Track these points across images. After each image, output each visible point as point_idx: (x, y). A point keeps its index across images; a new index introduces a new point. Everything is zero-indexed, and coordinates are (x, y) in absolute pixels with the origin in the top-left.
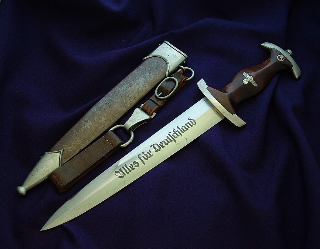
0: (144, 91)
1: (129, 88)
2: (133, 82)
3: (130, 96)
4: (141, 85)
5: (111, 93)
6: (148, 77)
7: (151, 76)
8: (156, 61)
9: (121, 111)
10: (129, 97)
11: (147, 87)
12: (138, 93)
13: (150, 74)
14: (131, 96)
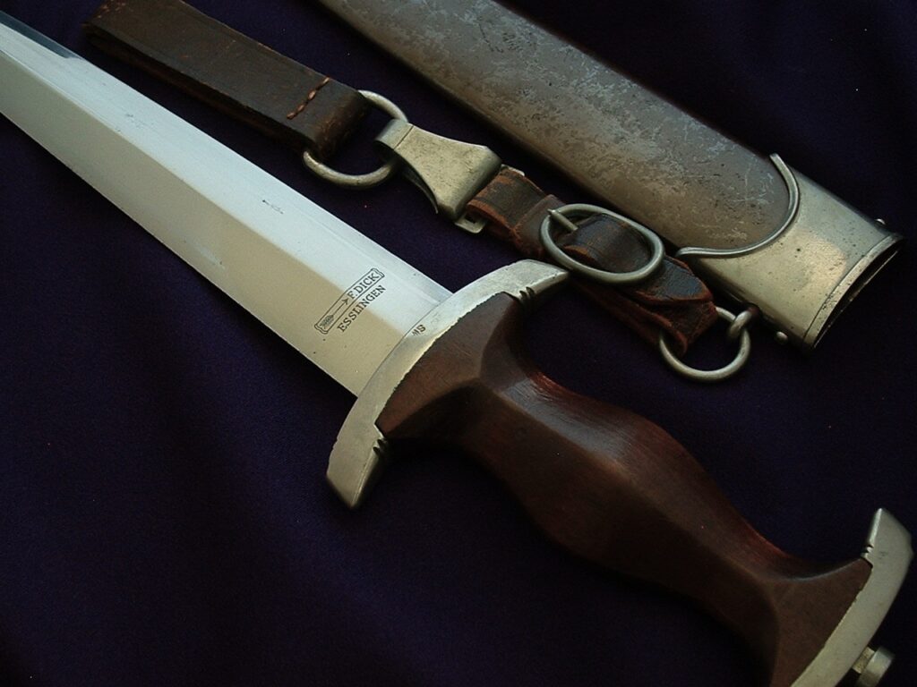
0: (585, 163)
1: (598, 105)
2: (632, 118)
3: (552, 114)
4: (615, 149)
5: (570, 50)
6: (662, 172)
7: (667, 186)
8: (762, 201)
9: (479, 89)
10: (547, 112)
11: (605, 175)
12: (572, 141)
13: (678, 184)
14: (553, 119)
